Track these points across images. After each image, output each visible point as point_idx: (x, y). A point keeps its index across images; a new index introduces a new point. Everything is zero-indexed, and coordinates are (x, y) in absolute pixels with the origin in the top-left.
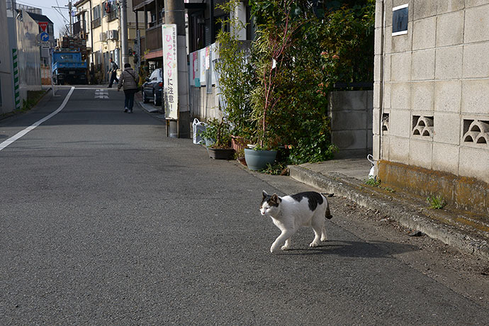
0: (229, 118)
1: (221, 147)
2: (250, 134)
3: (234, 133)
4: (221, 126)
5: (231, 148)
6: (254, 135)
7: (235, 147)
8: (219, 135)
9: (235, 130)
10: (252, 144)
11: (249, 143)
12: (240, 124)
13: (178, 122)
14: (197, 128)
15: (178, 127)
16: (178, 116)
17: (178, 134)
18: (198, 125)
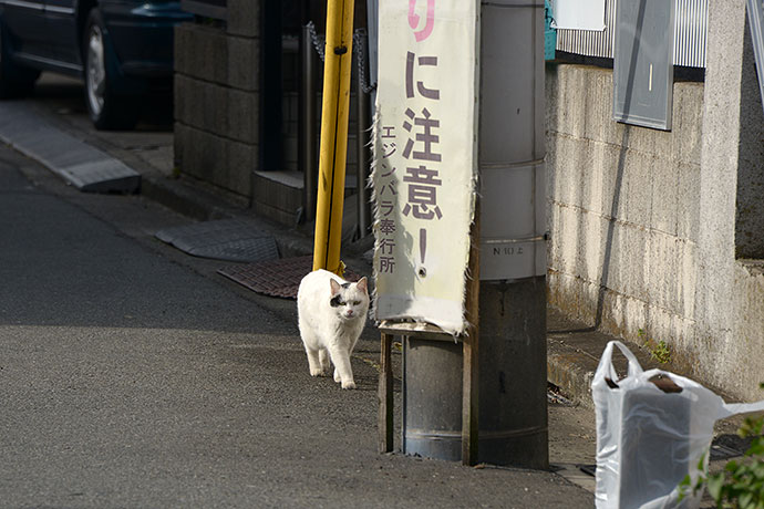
13: (467, 351)
14: (626, 412)
15: (467, 390)
16: (466, 316)
17: (465, 433)
18: (636, 390)
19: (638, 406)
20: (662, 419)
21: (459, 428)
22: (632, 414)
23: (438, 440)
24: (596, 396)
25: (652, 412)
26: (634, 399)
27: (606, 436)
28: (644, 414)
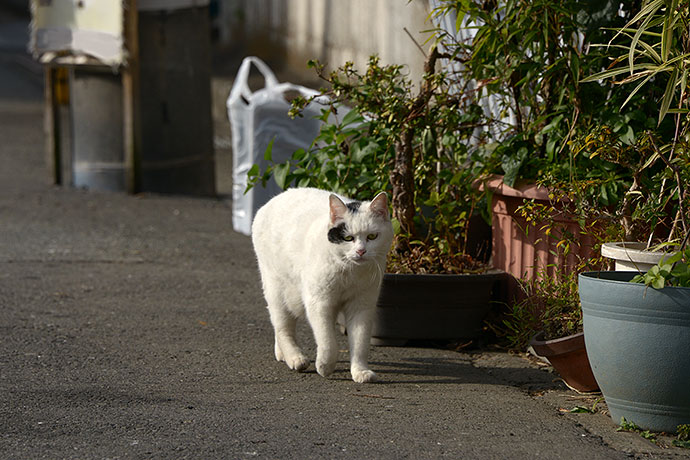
0: (478, 62)
1: (421, 263)
2: (624, 173)
3: (510, 165)
4: (418, 114)
5: (489, 269)
6: (647, 181)
7: (518, 259)
8: (407, 179)
9: (518, 142)
10: (636, 238)
11: (616, 238)
12: (552, 100)
13: (127, 82)
14: (256, 126)
15: (128, 120)
16: (126, 46)
17: (128, 163)
18: (264, 105)
19: (267, 120)
20: (293, 133)
21: (122, 159)
22: (260, 129)
23: (105, 173)
24: (233, 114)
25: (282, 125)
26: (263, 114)
27: (243, 154)
28: (273, 128)
